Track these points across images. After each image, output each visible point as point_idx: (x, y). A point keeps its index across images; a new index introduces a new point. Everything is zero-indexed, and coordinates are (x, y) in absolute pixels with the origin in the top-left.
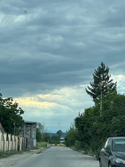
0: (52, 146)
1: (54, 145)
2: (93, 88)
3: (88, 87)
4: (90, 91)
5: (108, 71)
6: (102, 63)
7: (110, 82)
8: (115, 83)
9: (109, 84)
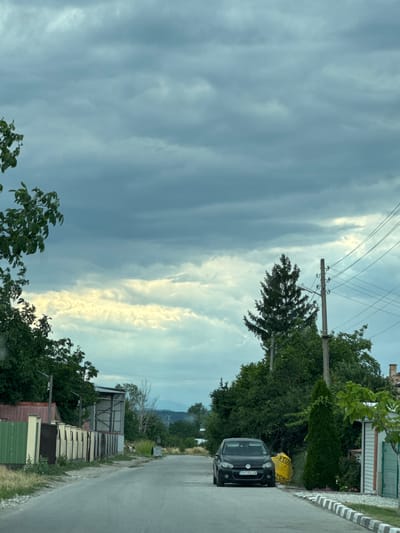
0: (171, 454)
1: (177, 450)
2: (261, 317)
3: (250, 314)
4: (254, 323)
5: (298, 276)
6: (283, 256)
7: (302, 300)
8: (312, 303)
9: (301, 305)
